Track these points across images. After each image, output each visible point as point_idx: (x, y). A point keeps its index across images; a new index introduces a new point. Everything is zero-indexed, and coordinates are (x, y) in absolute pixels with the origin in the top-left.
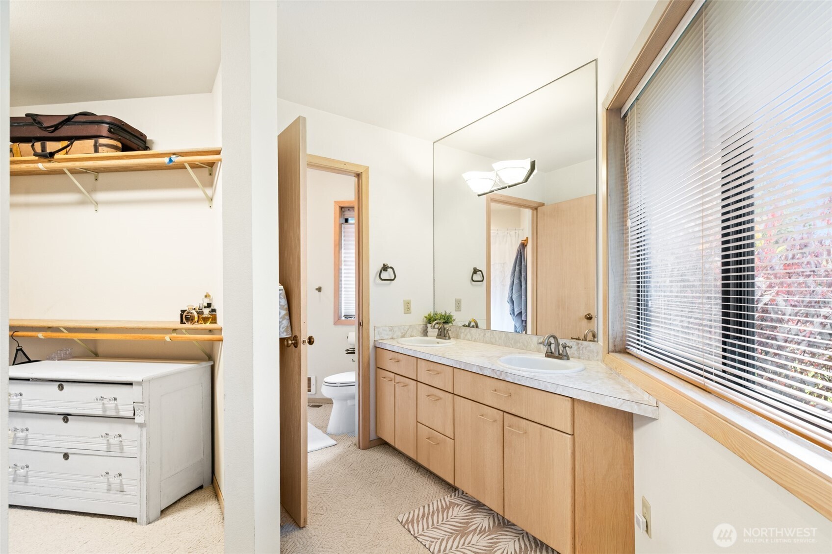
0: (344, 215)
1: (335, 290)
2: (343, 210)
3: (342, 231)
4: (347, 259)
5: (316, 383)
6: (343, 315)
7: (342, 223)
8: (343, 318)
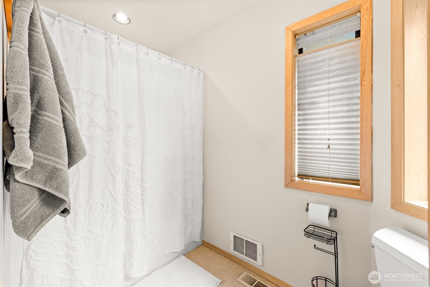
0: (298, 44)
1: (286, 141)
2: (297, 37)
3: (295, 67)
4: (302, 102)
5: (263, 253)
6: (297, 174)
7: (296, 56)
8: (297, 179)
